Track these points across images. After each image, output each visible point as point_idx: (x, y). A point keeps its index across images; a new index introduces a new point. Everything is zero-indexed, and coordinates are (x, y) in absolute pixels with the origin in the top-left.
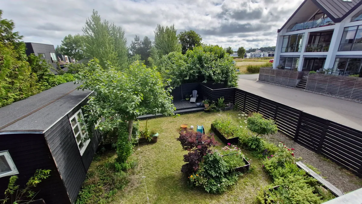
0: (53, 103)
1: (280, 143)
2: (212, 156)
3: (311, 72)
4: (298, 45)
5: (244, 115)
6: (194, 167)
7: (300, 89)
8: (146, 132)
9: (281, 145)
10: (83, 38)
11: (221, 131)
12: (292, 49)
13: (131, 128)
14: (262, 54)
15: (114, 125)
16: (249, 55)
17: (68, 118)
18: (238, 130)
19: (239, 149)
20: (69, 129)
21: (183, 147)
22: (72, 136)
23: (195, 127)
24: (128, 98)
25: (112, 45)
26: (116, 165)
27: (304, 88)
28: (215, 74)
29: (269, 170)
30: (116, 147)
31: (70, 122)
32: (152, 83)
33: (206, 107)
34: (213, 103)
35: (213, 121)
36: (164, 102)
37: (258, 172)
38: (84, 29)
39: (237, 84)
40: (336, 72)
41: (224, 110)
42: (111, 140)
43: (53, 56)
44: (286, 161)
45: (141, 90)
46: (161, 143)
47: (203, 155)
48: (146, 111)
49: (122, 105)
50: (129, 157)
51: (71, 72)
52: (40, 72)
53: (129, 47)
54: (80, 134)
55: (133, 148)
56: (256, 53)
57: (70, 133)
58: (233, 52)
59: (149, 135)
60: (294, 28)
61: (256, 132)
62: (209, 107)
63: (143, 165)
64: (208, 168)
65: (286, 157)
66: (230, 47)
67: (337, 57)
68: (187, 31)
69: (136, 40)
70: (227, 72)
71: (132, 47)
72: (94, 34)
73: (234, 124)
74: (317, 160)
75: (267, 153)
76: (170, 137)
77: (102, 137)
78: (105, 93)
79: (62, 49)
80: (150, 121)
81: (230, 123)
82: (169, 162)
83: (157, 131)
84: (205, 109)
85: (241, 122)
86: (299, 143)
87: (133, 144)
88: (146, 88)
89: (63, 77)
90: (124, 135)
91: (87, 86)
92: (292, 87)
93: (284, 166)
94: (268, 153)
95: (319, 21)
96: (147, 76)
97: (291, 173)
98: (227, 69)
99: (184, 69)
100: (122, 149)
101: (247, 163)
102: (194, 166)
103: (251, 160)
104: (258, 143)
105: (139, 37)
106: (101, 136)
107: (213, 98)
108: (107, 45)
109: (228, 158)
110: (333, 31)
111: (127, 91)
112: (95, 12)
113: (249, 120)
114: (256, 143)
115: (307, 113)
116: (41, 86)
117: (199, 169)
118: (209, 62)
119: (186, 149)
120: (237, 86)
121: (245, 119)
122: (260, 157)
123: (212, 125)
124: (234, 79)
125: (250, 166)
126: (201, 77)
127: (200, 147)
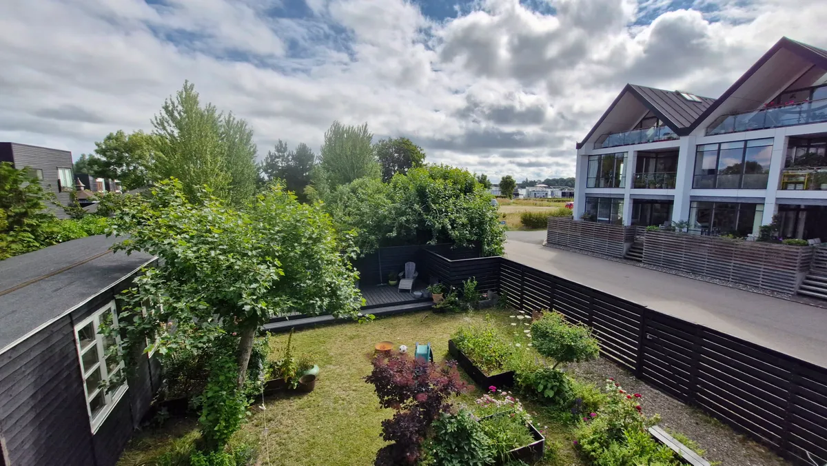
0: (35, 284)
1: (608, 380)
2: (453, 420)
3: (648, 227)
4: (618, 174)
5: (523, 317)
6: (408, 454)
7: (632, 263)
8: (287, 363)
9: (611, 387)
10: (151, 138)
11: (474, 358)
12: (608, 182)
13: (246, 351)
14: (549, 191)
15: (200, 342)
16: (523, 192)
17: (72, 324)
18: (511, 354)
19: (517, 399)
20: (67, 356)
21: (379, 400)
22: (74, 376)
23: (412, 349)
24: (246, 272)
25: (219, 158)
26: (194, 459)
27: (641, 261)
28: (455, 225)
29: (589, 452)
30: (200, 408)
31: (74, 335)
32: (310, 238)
33: (435, 301)
34: (453, 291)
35: (453, 332)
36: (337, 283)
37: (564, 458)
38: (156, 119)
39: (503, 251)
40: (695, 229)
41: (477, 308)
42: (189, 387)
43: (66, 177)
44: (626, 427)
45: (280, 253)
46: (323, 392)
47: (431, 420)
48: (290, 303)
49: (230, 288)
50: (233, 435)
51: (105, 212)
52: (16, 209)
53: (262, 163)
54: (101, 368)
55: (246, 407)
56: (538, 189)
57: (69, 366)
58: (491, 185)
59: (292, 373)
60: (607, 142)
61: (552, 356)
62: (442, 300)
63: (272, 454)
64: (444, 453)
65: (624, 415)
66: (485, 174)
67: (693, 199)
68: (394, 138)
69: (278, 151)
70: (481, 223)
71: (268, 164)
72: (178, 131)
73: (501, 341)
74: (691, 422)
75: (581, 407)
76: (349, 376)
77: (164, 381)
78: (186, 260)
79: (93, 162)
80: (298, 337)
81: (492, 337)
82: (343, 443)
83: (316, 361)
84: (434, 306)
85: (517, 335)
86: (649, 382)
87: (249, 396)
88: (294, 248)
89: (80, 223)
90: (226, 370)
91: (141, 243)
92: (617, 257)
93: (624, 439)
94: (584, 409)
95: (651, 132)
96: (298, 221)
97: (640, 456)
98: (480, 215)
99: (386, 213)
100: (217, 411)
101: (537, 437)
102: (407, 450)
103: (546, 427)
104: (558, 384)
105: (286, 145)
106: (161, 377)
107: (451, 280)
108: (209, 157)
109: (492, 425)
110: (678, 151)
111: (246, 255)
112: (189, 84)
113: (535, 330)
114: (554, 384)
115: (656, 310)
116: (13, 242)
117: (422, 458)
118: (441, 200)
119: (388, 404)
120: (504, 253)
121: (527, 328)
122: (567, 419)
123: (451, 343)
124: (496, 237)
125: (546, 444)
126: (425, 232)
127: (423, 397)
